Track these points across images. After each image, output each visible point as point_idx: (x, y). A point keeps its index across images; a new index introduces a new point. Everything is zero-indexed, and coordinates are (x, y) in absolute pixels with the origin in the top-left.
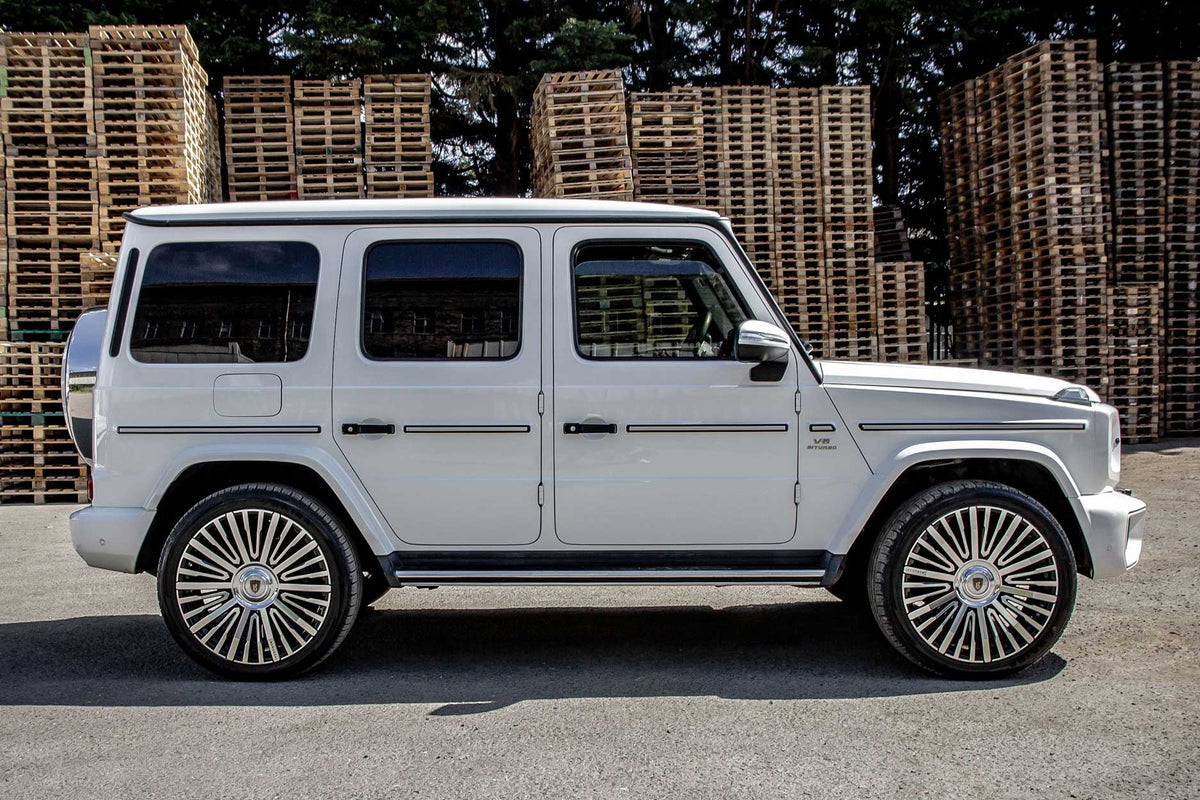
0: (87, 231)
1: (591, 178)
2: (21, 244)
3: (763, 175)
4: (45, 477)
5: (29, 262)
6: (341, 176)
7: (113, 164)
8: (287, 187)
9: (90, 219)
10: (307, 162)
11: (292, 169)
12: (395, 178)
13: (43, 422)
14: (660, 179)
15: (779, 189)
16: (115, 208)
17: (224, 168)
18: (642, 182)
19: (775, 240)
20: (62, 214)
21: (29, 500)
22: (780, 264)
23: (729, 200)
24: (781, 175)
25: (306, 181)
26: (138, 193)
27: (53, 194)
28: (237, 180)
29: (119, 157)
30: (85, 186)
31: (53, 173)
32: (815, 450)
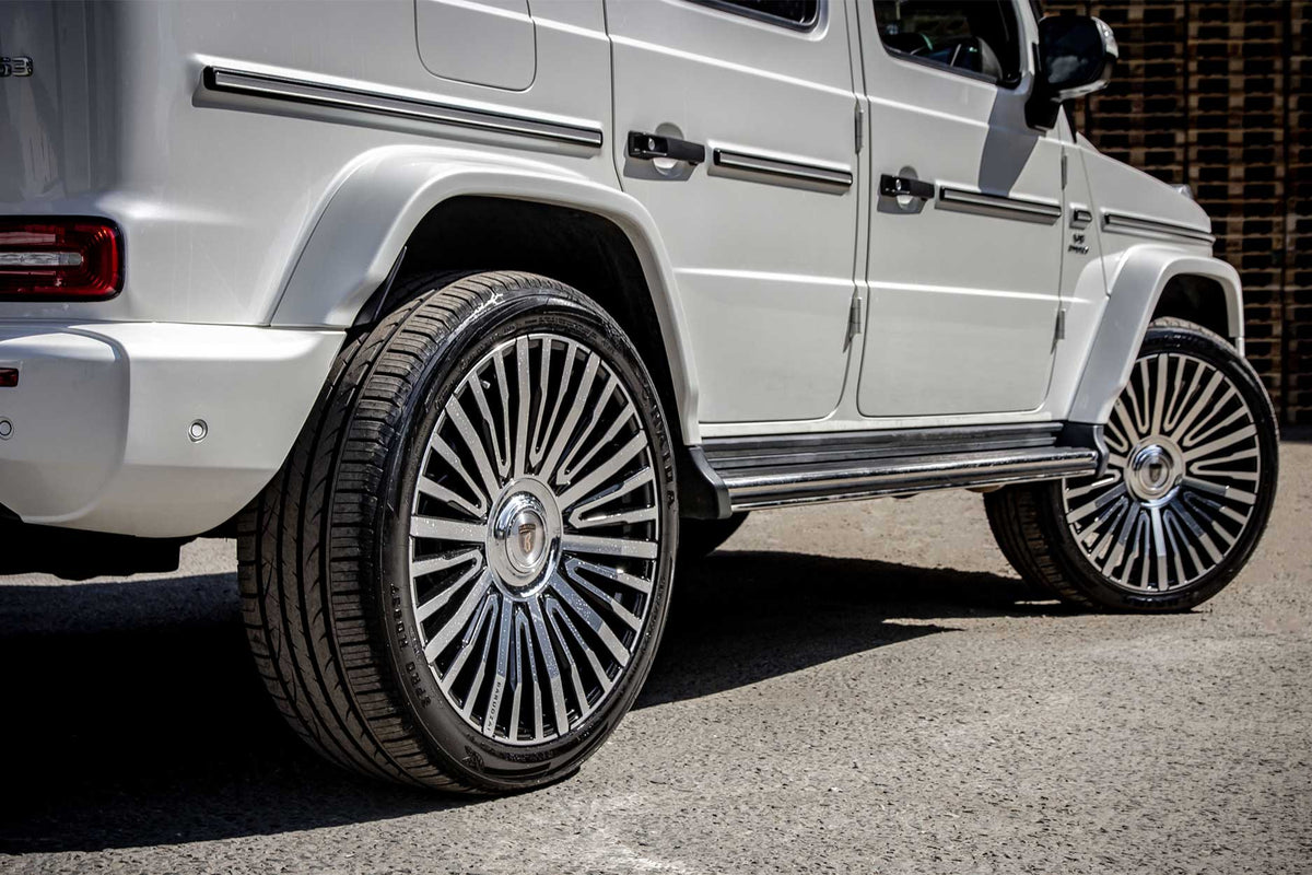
32: (1073, 253)
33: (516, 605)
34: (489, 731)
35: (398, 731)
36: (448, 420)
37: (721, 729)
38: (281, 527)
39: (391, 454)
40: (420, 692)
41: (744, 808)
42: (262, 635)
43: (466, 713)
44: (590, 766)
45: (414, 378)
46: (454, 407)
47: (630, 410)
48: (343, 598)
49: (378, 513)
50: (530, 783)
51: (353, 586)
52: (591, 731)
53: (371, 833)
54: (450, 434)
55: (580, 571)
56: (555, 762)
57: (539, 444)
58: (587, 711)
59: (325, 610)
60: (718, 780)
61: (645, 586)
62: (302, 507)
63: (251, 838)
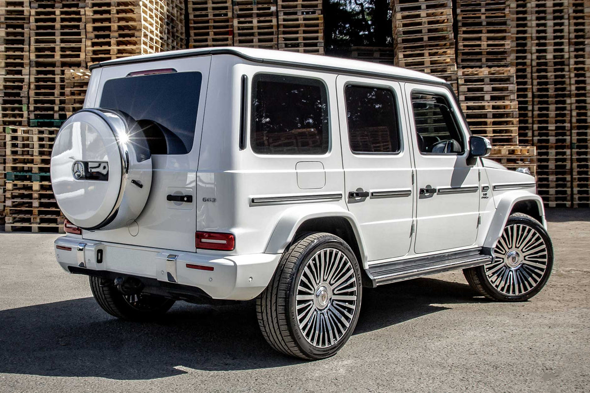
0: (78, 56)
1: (422, 16)
2: (38, 64)
3: (561, 11)
4: (39, 215)
5: (42, 76)
6: (262, 19)
7: (95, 12)
8: (227, 27)
9: (80, 48)
10: (241, 10)
11: (230, 15)
12: (297, 20)
13: (39, 179)
14: (477, 15)
15: (573, 21)
16: (96, 40)
17: (187, 15)
18: (463, 18)
19: (569, 58)
20: (63, 45)
21: (28, 230)
22: (572, 75)
23: (534, 30)
24: (575, 11)
25: (239, 23)
26: (110, 31)
27: (58, 32)
28: (195, 22)
29: (99, 7)
30: (78, 27)
31: (58, 19)
32: (483, 199)
33: (321, 313)
34: (315, 345)
35: (294, 345)
36: (305, 272)
37: (375, 341)
38: (267, 298)
39: (292, 282)
40: (299, 336)
41: (376, 365)
42: (262, 321)
43: (309, 340)
44: (339, 352)
45: (297, 263)
46: (306, 269)
47: (349, 264)
48: (281, 315)
49: (289, 295)
50: (325, 357)
51: (283, 312)
52: (339, 344)
53: (288, 368)
54: (305, 275)
55: (337, 304)
56: (330, 352)
57: (326, 274)
58: (338, 339)
59: (277, 317)
60: (371, 357)
61: (353, 307)
62: (271, 293)
63: (261, 369)
